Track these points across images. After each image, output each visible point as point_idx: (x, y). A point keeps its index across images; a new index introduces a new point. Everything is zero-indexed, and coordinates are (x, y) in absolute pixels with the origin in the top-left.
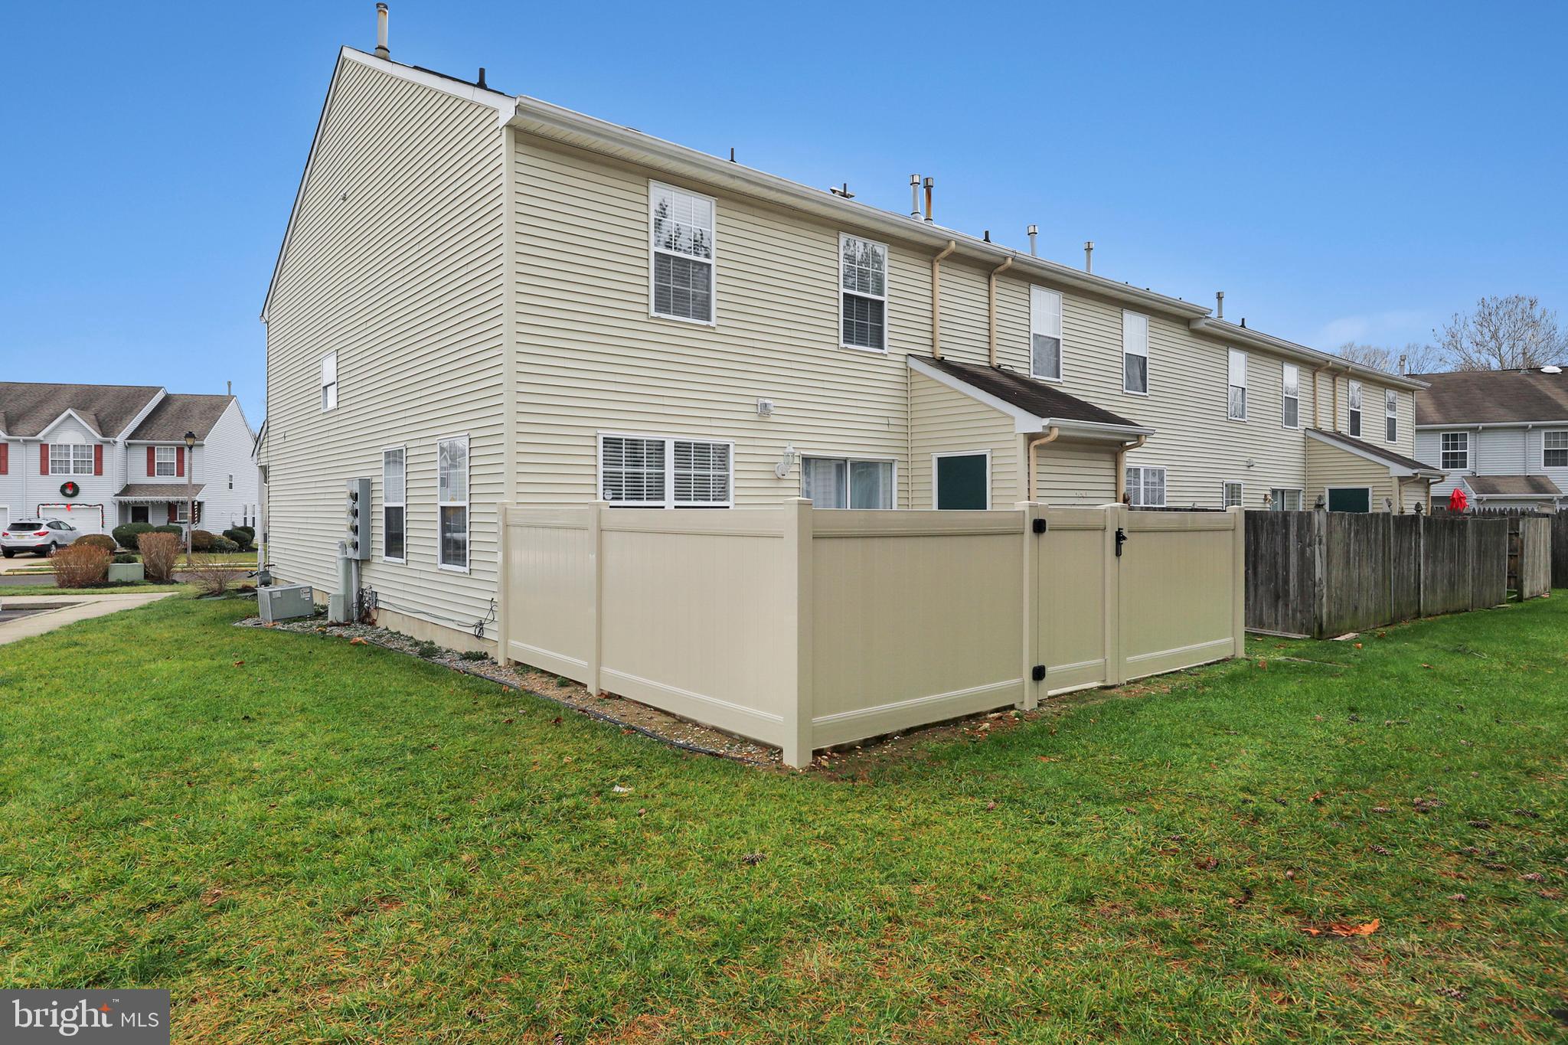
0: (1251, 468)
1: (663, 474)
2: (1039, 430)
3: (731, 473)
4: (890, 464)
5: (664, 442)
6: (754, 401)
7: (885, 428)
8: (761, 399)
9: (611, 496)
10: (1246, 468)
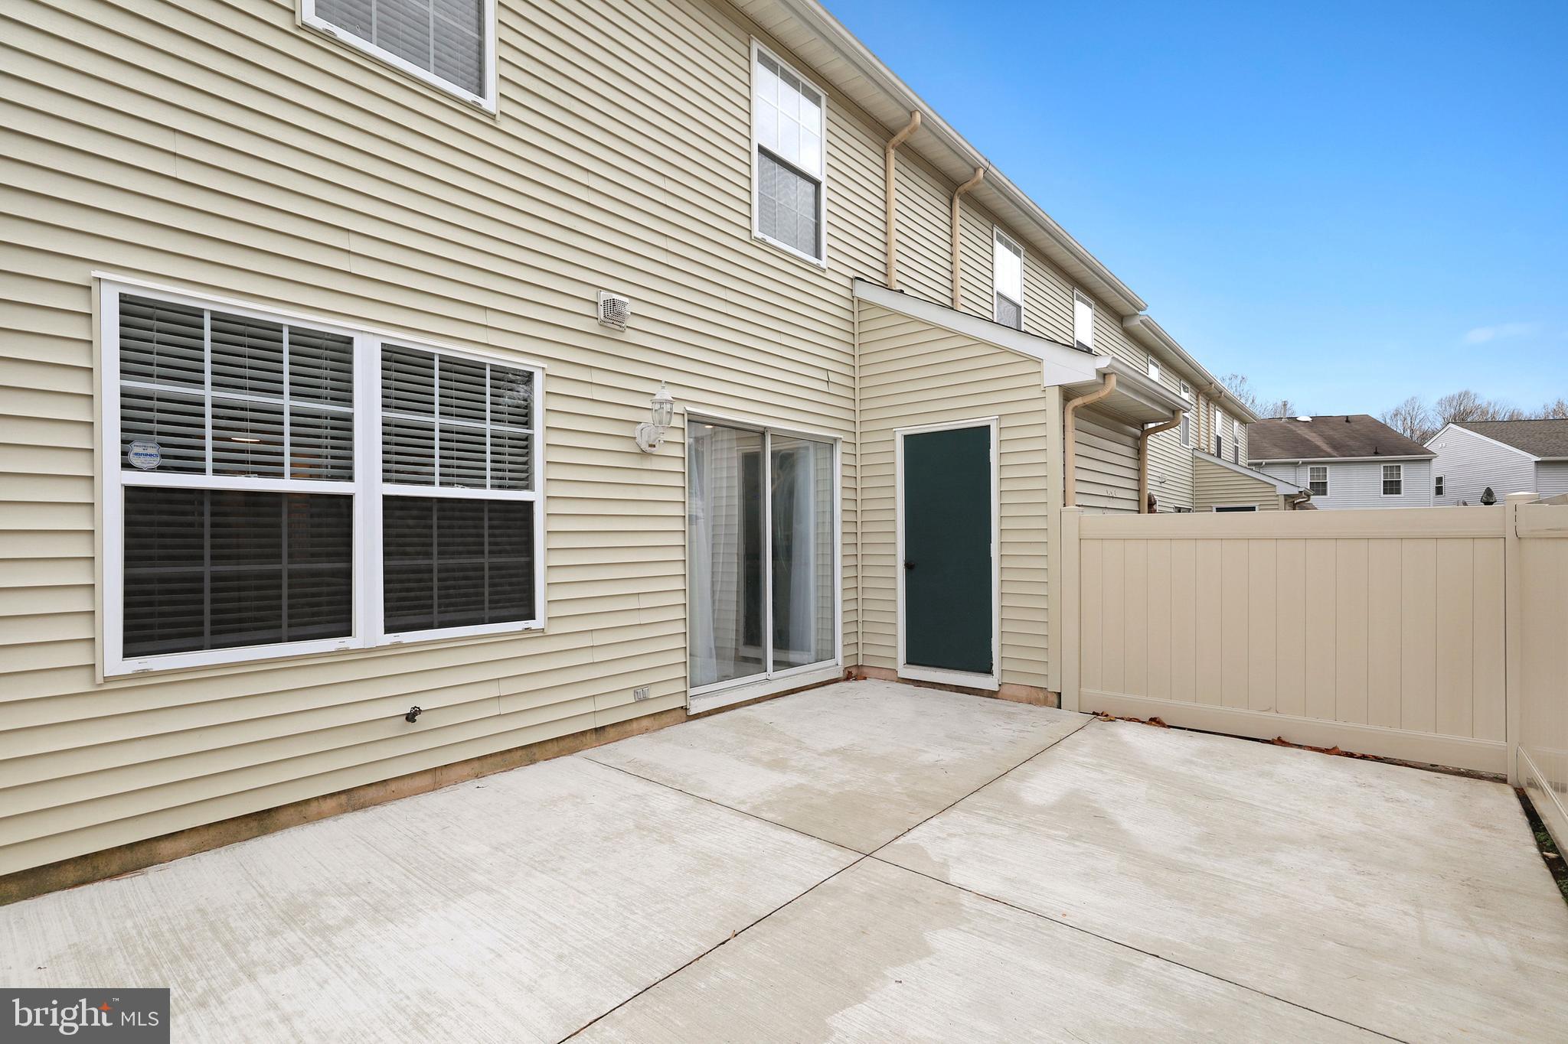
0: (1163, 485)
1: (349, 419)
2: (1092, 376)
3: (538, 432)
4: (830, 445)
5: (349, 341)
6: (589, 294)
7: (823, 387)
8: (603, 293)
9: (156, 462)
10: (1158, 484)
